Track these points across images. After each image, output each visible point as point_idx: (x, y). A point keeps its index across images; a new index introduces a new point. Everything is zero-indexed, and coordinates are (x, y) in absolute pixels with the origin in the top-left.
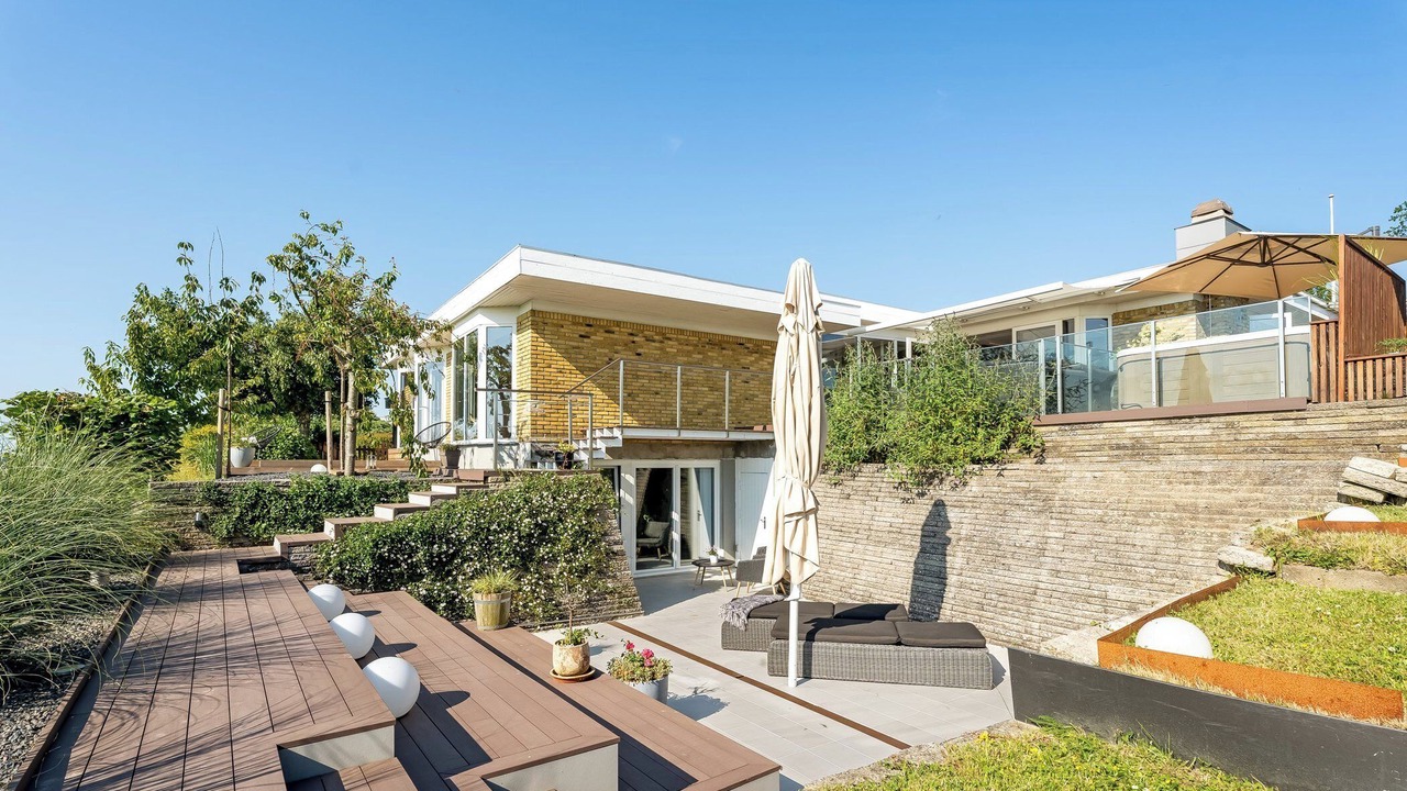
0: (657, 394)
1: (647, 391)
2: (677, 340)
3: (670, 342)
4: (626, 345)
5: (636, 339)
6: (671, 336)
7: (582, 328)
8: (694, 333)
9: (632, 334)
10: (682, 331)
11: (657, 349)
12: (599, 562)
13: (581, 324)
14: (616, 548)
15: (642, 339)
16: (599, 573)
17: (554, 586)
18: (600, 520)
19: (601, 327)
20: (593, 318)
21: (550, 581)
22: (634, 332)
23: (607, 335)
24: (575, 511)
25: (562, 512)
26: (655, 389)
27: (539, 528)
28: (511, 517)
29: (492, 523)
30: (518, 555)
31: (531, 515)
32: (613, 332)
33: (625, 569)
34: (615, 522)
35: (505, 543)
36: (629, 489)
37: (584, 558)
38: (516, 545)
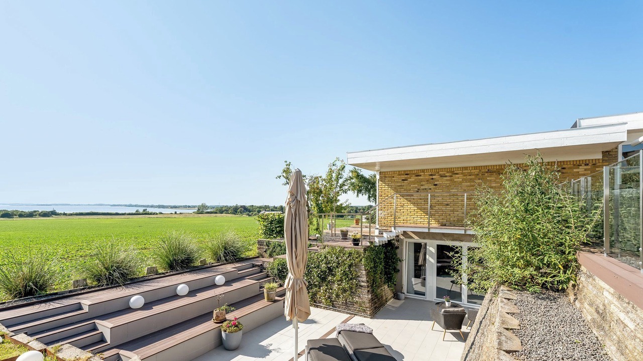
0: (447, 205)
1: (441, 204)
2: (462, 173)
3: (457, 176)
4: (428, 181)
5: (434, 177)
6: (458, 172)
7: (403, 176)
8: (475, 168)
9: (431, 175)
10: (466, 168)
11: (447, 180)
12: (351, 288)
13: (403, 175)
14: (362, 284)
15: (438, 176)
16: (353, 292)
17: (332, 294)
18: (357, 270)
19: (414, 174)
20: (409, 171)
21: (331, 291)
22: (433, 173)
23: (417, 177)
24: (345, 264)
25: (339, 264)
26: (446, 203)
27: (329, 269)
28: (319, 263)
29: (312, 264)
30: (320, 278)
31: (326, 263)
32: (420, 176)
33: (365, 295)
34: (364, 272)
35: (315, 272)
36: (431, 255)
37: (345, 285)
38: (319, 274)
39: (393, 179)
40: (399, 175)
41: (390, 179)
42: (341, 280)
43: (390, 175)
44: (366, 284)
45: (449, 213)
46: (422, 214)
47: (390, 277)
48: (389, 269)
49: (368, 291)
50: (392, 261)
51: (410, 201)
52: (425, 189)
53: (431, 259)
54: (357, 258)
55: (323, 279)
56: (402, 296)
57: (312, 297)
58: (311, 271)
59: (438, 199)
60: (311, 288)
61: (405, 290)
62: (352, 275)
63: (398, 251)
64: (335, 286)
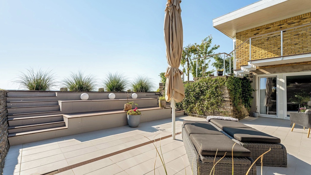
3: (305, 20)
4: (277, 30)
5: (282, 26)
7: (255, 32)
11: (295, 26)
12: (217, 103)
13: (255, 30)
14: (226, 99)
15: (287, 25)
16: (219, 106)
17: (203, 107)
18: (221, 90)
19: (264, 28)
20: (260, 27)
21: (202, 105)
22: (281, 24)
23: (267, 30)
24: (212, 87)
25: (208, 87)
26: (295, 43)
27: (201, 91)
28: (195, 88)
29: (190, 89)
30: (195, 97)
31: (199, 88)
32: (270, 28)
33: (228, 106)
34: (227, 91)
35: (192, 94)
36: (282, 84)
37: (212, 100)
38: (194, 95)
39: (247, 35)
40: (251, 31)
41: (244, 36)
42: (210, 98)
43: (244, 33)
44: (229, 99)
45: (298, 50)
46: (272, 55)
47: (247, 100)
48: (246, 94)
49: (231, 105)
50: (247, 89)
51: (261, 48)
52: (275, 36)
53: (281, 88)
54: (221, 82)
55: (197, 98)
56: (257, 115)
57: (190, 110)
58: (189, 94)
59: (287, 41)
60: (190, 105)
61: (258, 110)
62: (218, 94)
63: (252, 84)
64: (206, 103)
